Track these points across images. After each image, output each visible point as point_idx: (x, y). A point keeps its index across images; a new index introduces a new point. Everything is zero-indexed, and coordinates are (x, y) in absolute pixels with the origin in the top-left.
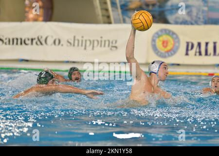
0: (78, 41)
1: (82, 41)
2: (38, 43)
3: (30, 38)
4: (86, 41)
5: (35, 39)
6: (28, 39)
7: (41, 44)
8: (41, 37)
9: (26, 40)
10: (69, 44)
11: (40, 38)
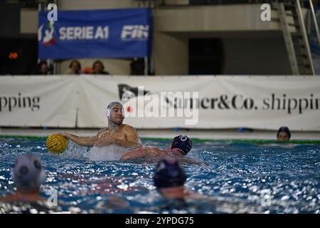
0: (279, 101)
1: (284, 101)
2: (222, 105)
3: (210, 98)
4: (289, 101)
5: (217, 100)
6: (208, 100)
7: (227, 107)
8: (226, 97)
9: (205, 101)
10: (266, 107)
11: (224, 98)
